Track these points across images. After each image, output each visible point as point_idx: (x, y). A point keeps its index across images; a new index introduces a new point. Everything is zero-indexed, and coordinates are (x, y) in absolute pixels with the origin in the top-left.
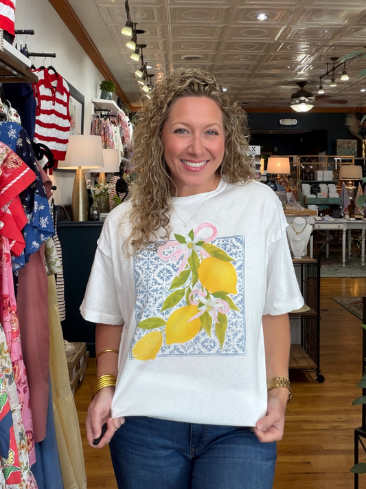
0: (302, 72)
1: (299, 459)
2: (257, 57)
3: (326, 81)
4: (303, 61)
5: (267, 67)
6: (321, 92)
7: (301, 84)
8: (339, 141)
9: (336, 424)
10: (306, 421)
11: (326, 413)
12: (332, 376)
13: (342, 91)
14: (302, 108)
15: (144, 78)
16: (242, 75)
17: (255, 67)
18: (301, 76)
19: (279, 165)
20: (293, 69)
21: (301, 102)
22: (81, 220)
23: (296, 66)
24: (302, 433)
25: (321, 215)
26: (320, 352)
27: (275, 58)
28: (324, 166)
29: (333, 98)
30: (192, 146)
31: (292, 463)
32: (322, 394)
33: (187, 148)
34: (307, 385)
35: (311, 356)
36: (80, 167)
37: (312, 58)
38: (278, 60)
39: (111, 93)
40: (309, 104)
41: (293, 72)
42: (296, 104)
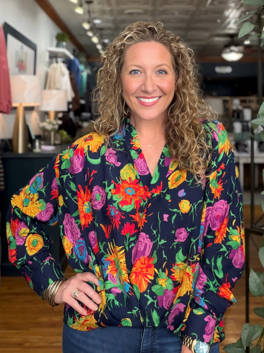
0: (231, 25)
6: (247, 43)
7: (232, 36)
14: (233, 56)
15: (92, 29)
16: (180, 29)
18: (230, 29)
20: (223, 22)
21: (231, 51)
23: (225, 20)
30: (144, 84)
33: (140, 87)
39: (64, 44)
40: (238, 52)
41: (223, 25)
42: (226, 53)
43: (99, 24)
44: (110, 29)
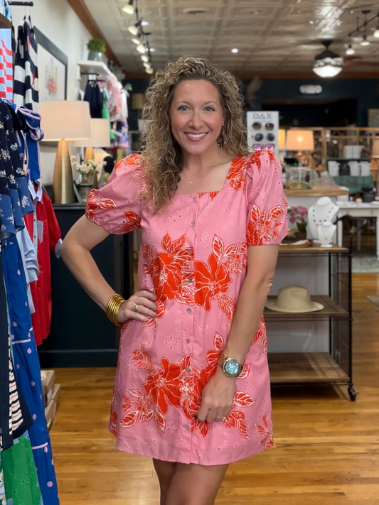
0: (327, 29)
1: (330, 489)
2: (275, 10)
3: (356, 39)
4: (329, 15)
5: (286, 23)
6: (350, 52)
7: (327, 43)
8: (372, 112)
9: (374, 447)
10: (339, 444)
11: (362, 433)
12: (367, 389)
13: (374, 51)
14: (328, 71)
15: (139, 36)
16: (256, 33)
17: (271, 23)
18: (325, 33)
19: (300, 139)
20: (316, 25)
21: (326, 64)
22: (64, 201)
23: (320, 21)
24: (334, 457)
25: (351, 198)
26: (353, 361)
27: (295, 12)
28: (354, 140)
29: (365, 60)
30: (192, 121)
31: (322, 494)
32: (356, 411)
33: (188, 123)
34: (337, 401)
35: (342, 366)
36: (63, 139)
37: (340, 12)
38: (297, 13)
39: (100, 54)
40: (336, 66)
41: (317, 28)
42: (320, 66)
43: (146, 26)
44: (159, 33)
